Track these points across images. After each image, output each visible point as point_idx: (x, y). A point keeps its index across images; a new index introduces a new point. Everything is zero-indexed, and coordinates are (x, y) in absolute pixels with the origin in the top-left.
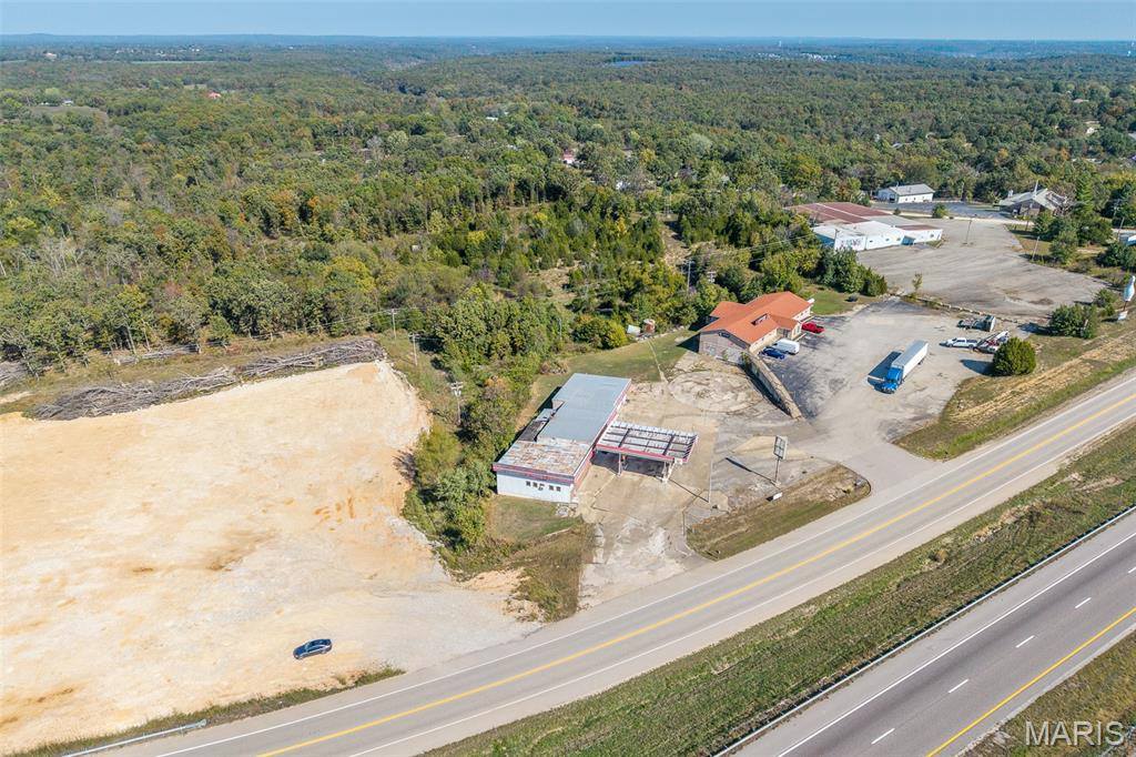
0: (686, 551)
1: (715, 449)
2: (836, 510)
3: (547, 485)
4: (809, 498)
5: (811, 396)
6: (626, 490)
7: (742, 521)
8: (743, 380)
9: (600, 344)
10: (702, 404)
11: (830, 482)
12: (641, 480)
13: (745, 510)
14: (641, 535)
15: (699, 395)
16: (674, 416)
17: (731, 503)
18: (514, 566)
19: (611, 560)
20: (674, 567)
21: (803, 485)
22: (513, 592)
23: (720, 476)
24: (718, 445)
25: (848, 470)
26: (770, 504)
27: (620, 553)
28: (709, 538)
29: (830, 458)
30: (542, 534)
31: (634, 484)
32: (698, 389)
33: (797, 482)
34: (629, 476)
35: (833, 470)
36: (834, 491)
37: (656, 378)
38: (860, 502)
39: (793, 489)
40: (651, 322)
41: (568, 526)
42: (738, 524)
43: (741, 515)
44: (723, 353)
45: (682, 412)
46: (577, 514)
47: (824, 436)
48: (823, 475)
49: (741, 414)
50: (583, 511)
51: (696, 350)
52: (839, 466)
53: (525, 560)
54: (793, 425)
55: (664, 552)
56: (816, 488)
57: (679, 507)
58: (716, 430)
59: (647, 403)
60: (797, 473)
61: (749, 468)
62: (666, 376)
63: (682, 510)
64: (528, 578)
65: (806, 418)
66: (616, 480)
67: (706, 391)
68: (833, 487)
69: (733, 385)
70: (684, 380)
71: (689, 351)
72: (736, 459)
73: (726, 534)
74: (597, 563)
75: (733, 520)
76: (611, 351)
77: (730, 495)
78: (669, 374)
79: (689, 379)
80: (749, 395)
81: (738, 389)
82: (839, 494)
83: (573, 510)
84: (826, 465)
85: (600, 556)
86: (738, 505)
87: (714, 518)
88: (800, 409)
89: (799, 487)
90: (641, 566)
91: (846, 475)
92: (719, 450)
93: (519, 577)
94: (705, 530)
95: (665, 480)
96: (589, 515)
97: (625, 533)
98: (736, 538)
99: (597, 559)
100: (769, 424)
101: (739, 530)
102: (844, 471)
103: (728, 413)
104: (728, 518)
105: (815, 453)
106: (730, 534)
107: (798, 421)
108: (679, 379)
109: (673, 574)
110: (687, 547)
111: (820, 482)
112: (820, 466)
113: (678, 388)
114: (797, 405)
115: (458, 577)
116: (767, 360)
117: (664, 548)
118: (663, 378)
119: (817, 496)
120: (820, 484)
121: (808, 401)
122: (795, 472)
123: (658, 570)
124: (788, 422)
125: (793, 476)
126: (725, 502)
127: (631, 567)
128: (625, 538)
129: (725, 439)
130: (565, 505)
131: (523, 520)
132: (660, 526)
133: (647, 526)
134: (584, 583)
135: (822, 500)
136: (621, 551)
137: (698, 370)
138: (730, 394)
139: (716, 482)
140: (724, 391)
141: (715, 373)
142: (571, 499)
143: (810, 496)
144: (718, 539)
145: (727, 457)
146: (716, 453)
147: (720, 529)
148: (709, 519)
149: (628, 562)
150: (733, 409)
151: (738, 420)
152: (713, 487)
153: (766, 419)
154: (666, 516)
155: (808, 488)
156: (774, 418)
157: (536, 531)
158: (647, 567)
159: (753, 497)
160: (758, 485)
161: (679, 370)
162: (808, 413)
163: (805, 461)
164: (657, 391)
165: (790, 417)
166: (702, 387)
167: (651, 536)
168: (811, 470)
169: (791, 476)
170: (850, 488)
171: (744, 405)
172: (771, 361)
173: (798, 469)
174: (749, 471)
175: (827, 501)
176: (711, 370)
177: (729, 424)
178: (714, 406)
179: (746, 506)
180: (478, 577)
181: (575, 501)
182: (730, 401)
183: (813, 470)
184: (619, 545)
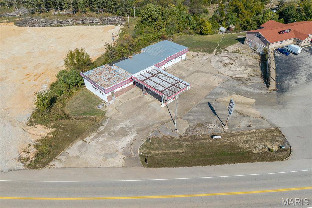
0: (135, 153)
1: (206, 96)
2: (252, 161)
3: (99, 90)
5: (290, 80)
6: (140, 104)
7: (184, 145)
8: (258, 63)
9: (199, 32)
10: (223, 70)
11: (263, 139)
12: (152, 101)
13: (192, 139)
14: (123, 133)
15: (225, 65)
16: (202, 72)
17: (187, 131)
18: (54, 127)
19: (93, 143)
20: (119, 161)
21: (242, 134)
22: (38, 141)
23: (196, 112)
24: (211, 94)
25: (281, 135)
26: (211, 140)
27: (102, 140)
28: (156, 149)
30: (81, 114)
31: (147, 103)
32: (228, 61)
33: (239, 131)
34: (148, 97)
35: (271, 131)
36: (261, 146)
37: (210, 52)
38: (274, 162)
39: (233, 135)
40: (233, 27)
41: (95, 114)
42: (180, 146)
43: (186, 140)
44: (255, 46)
45: (208, 71)
46: (106, 110)
47: (281, 106)
48: (261, 132)
49: (240, 80)
50: (109, 109)
51: (243, 43)
52: (277, 130)
53: (60, 126)
54: (265, 94)
55: (123, 148)
56: (249, 140)
57: (157, 123)
58: (217, 85)
59: (194, 63)
60: (244, 125)
61: (216, 112)
62: (216, 52)
63: (157, 125)
64: (52, 136)
65: (277, 92)
66: (140, 97)
67: (231, 63)
68: (263, 144)
69: (249, 64)
70: (224, 55)
71: (239, 43)
72: (214, 105)
73: (168, 150)
74: (85, 141)
75: (180, 143)
76: (203, 36)
77: (192, 125)
78: (219, 51)
79: (227, 56)
80: (254, 71)
81: (250, 66)
82: (264, 150)
83: (106, 107)
84: (268, 126)
85: (91, 137)
86: (190, 134)
87: (169, 137)
88: (277, 86)
89: (238, 135)
90: (103, 153)
91: (277, 138)
92: (208, 97)
93: (49, 134)
94: (158, 143)
95: (164, 105)
96: (110, 112)
97: (117, 128)
98: (172, 155)
99: (88, 139)
100: (251, 90)
101: (177, 150)
102: (278, 134)
103: (232, 78)
104: (178, 140)
105: (267, 116)
106: (171, 151)
107: (271, 92)
108: (222, 55)
109: (114, 165)
110: (138, 150)
111: (256, 136)
112: (263, 126)
113: (217, 58)
114: (277, 83)
115: (30, 123)
116: (277, 54)
117: (126, 146)
118: (214, 52)
119: (247, 146)
120: (254, 138)
121: (286, 82)
122: (243, 124)
123: (109, 159)
124: (263, 92)
125: (239, 127)
126: (185, 129)
127: (98, 151)
128: (114, 132)
129: (218, 91)
130: (105, 103)
131: (81, 104)
132: (137, 131)
133: (130, 129)
134: (67, 151)
135: (248, 150)
136: (104, 138)
137: (236, 52)
138: (243, 68)
139: (191, 115)
140: (241, 65)
141: (244, 56)
142: (108, 101)
143: (241, 144)
144: (160, 152)
145: (210, 102)
146: (205, 98)
147: (168, 145)
148: (166, 136)
149: (100, 147)
150: (237, 76)
151: (235, 83)
152: (186, 118)
153: (252, 86)
154: (146, 126)
155: (244, 138)
156: (257, 87)
157: (81, 112)
158: (106, 154)
159: (204, 132)
160: (213, 125)
161: (226, 50)
162: (281, 89)
163: (256, 119)
164: (204, 58)
165: (267, 89)
166: (230, 61)
167: (127, 135)
168: (255, 126)
169: (238, 126)
170: (275, 148)
171: (246, 75)
172: (279, 55)
173: (247, 123)
174: (216, 114)
175: (251, 152)
176: (243, 53)
177: (228, 83)
178: (228, 72)
179: (195, 136)
180: (36, 126)
181: (110, 102)
182: (239, 71)
183: (256, 127)
184: (106, 134)
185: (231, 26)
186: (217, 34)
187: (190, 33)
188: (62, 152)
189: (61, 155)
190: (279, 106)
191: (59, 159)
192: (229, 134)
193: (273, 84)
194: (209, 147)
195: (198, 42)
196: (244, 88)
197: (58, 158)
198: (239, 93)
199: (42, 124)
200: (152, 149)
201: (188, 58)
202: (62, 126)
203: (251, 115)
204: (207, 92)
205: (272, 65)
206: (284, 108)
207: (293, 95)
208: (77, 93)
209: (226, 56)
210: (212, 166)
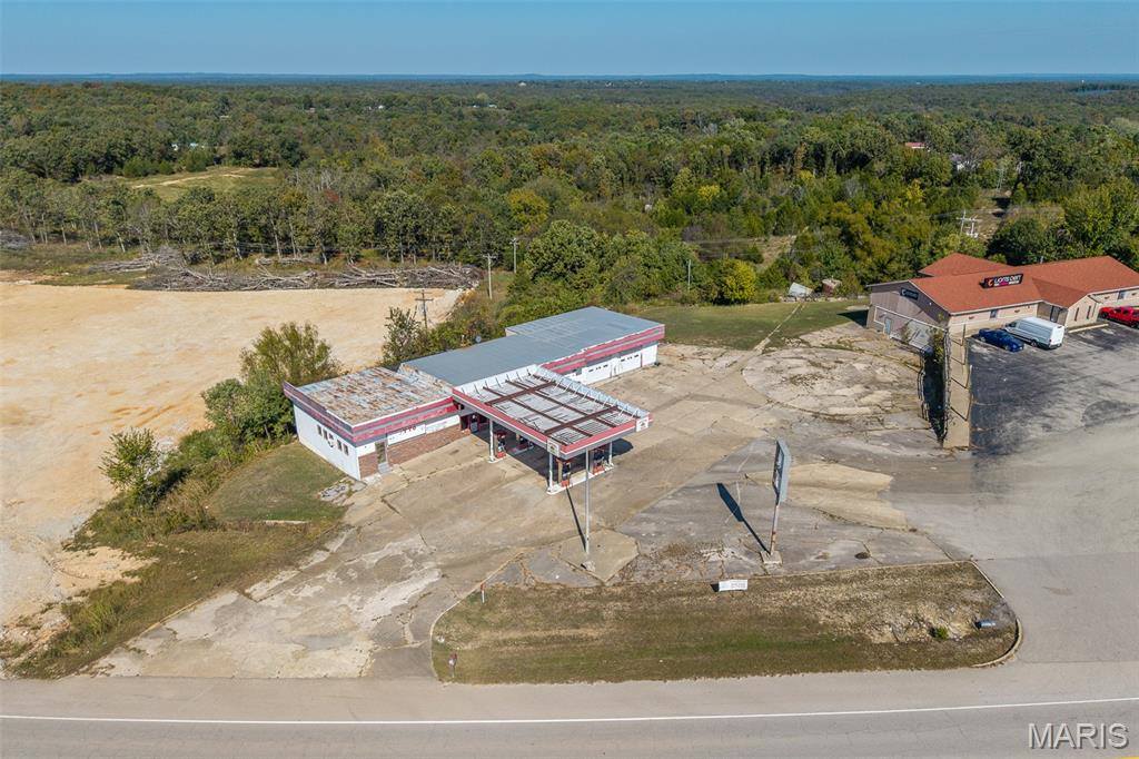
0: (419, 633)
1: (713, 466)
2: (859, 668)
3: (336, 438)
4: (823, 616)
5: (1023, 420)
6: (471, 486)
7: (608, 614)
8: (913, 377)
9: (715, 295)
10: (784, 394)
11: (911, 595)
12: (518, 477)
13: (641, 594)
14: (392, 572)
15: (794, 380)
16: (709, 398)
17: (628, 569)
18: (154, 552)
19: (276, 601)
20: (353, 658)
21: (832, 580)
22: (83, 593)
23: (671, 511)
24: (732, 459)
25: (981, 581)
26: (711, 599)
27: (308, 591)
28: (500, 626)
29: (955, 543)
30: (263, 517)
32: (804, 370)
33: (822, 571)
34: (508, 465)
35: (944, 571)
36: (903, 621)
37: (746, 346)
38: (947, 671)
39: (798, 582)
40: (833, 283)
41: (308, 516)
42: (594, 617)
43: (620, 598)
44: (904, 329)
45: (729, 396)
46: (348, 502)
47: (986, 495)
48: (905, 574)
50: (359, 500)
51: (863, 324)
52: (967, 567)
53: (177, 549)
54: (929, 461)
55: (379, 621)
56: (859, 600)
57: (523, 544)
58: (759, 434)
59: (685, 373)
60: (843, 553)
61: (744, 513)
62: (766, 346)
63: (522, 550)
64: (137, 579)
65: (974, 454)
66: (478, 466)
67: (814, 376)
68: (910, 612)
69: (879, 378)
70: (793, 355)
71: (852, 322)
72: (737, 493)
73: (545, 630)
74: (248, 596)
75: (593, 605)
76: (727, 307)
77: (648, 552)
78: (778, 343)
79: (804, 356)
80: (895, 397)
81: (881, 385)
82: (912, 634)
83: (350, 494)
84: (936, 557)
85: (274, 583)
86: (638, 578)
87: (558, 588)
88: (974, 436)
89: (818, 583)
90: (302, 632)
91: (967, 594)
92: (722, 468)
93: (128, 573)
94: (513, 606)
95: (556, 488)
96: (362, 509)
97: (371, 558)
98: (555, 646)
99: (258, 589)
100: (882, 449)
101: (581, 631)
102: (971, 582)
103: (816, 415)
104: (586, 597)
105: (931, 525)
106: (553, 633)
107: (951, 455)
108: (785, 353)
109: (330, 673)
110: (433, 626)
111: (884, 588)
112: (916, 554)
113: (768, 363)
114: (973, 426)
115: (76, 541)
116: (976, 348)
117: (390, 612)
118: (760, 347)
119: (848, 618)
120: (878, 594)
121: (1008, 426)
122: (839, 549)
123: (317, 653)
124: (924, 454)
125: (824, 556)
126: (621, 562)
127: (286, 626)
128: (357, 568)
129: (757, 452)
130: (351, 481)
131: (269, 486)
132: (443, 568)
133: (419, 560)
134: (173, 623)
135: (850, 632)
136: (317, 588)
137: (837, 347)
138: (858, 389)
139: (648, 521)
140: (850, 383)
141: (865, 356)
142: (364, 474)
143: (827, 613)
144: (514, 634)
145: (724, 483)
146: (710, 470)
147: (546, 614)
148: (548, 585)
149: (295, 615)
150: (834, 411)
151: (824, 430)
152: (634, 528)
153: (883, 438)
154: (478, 552)
155: (839, 593)
156: (903, 441)
157: (259, 510)
158: (311, 636)
159: (689, 572)
160: (728, 551)
161: (803, 341)
162: (987, 445)
163: (886, 532)
164: (723, 362)
165: (938, 445)
166: (813, 370)
167: (403, 579)
168: (884, 556)
169: (820, 554)
170: (957, 628)
171: (867, 410)
172: (985, 351)
173: (853, 545)
174: (740, 517)
175: (862, 639)
176: (862, 351)
177: (797, 430)
178: (801, 400)
179: (653, 586)
180: (92, 551)
181: (368, 479)
182: (842, 398)
183: (888, 557)
184: (330, 576)
185: (827, 282)
186: (777, 301)
187: (684, 301)
188: (153, 627)
189: (146, 635)
190: (980, 496)
191: (134, 649)
192: (781, 581)
193: (959, 431)
194: (700, 622)
195: (709, 323)
196: (854, 443)
197: (132, 646)
198: (833, 457)
199: (115, 546)
200: (487, 624)
201: (665, 360)
202: (182, 551)
203: (873, 523)
204: (721, 453)
205: (958, 377)
206: (999, 500)
207: (1033, 463)
208: (266, 458)
209: (802, 358)
210: (702, 681)
